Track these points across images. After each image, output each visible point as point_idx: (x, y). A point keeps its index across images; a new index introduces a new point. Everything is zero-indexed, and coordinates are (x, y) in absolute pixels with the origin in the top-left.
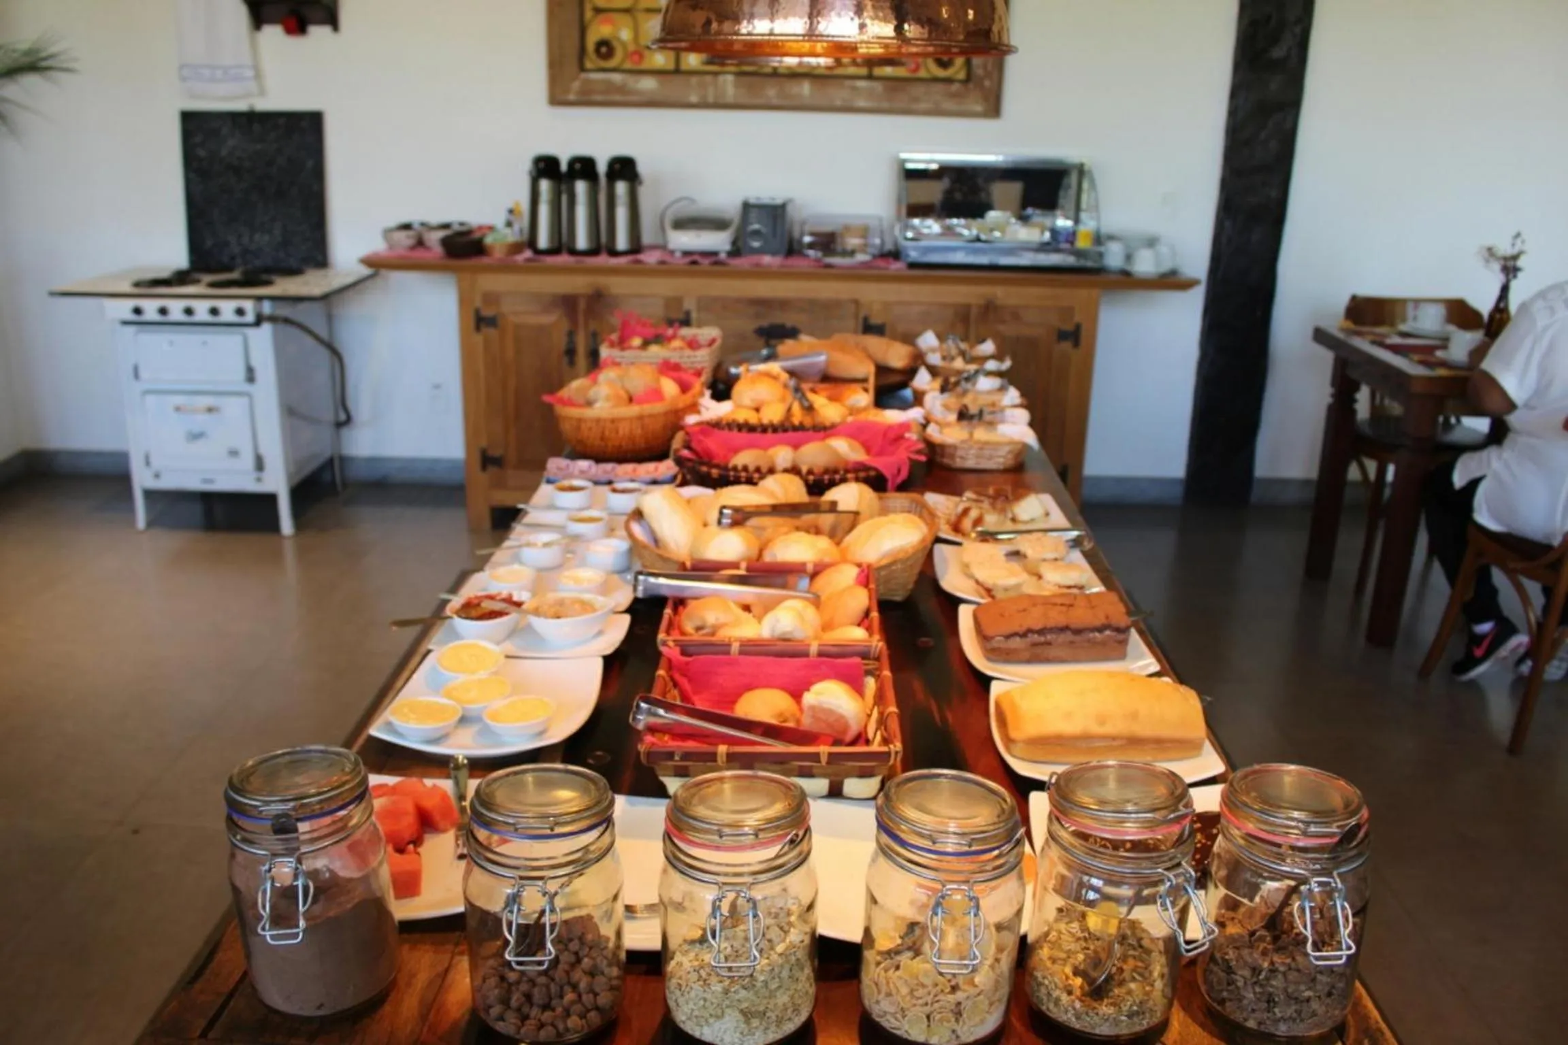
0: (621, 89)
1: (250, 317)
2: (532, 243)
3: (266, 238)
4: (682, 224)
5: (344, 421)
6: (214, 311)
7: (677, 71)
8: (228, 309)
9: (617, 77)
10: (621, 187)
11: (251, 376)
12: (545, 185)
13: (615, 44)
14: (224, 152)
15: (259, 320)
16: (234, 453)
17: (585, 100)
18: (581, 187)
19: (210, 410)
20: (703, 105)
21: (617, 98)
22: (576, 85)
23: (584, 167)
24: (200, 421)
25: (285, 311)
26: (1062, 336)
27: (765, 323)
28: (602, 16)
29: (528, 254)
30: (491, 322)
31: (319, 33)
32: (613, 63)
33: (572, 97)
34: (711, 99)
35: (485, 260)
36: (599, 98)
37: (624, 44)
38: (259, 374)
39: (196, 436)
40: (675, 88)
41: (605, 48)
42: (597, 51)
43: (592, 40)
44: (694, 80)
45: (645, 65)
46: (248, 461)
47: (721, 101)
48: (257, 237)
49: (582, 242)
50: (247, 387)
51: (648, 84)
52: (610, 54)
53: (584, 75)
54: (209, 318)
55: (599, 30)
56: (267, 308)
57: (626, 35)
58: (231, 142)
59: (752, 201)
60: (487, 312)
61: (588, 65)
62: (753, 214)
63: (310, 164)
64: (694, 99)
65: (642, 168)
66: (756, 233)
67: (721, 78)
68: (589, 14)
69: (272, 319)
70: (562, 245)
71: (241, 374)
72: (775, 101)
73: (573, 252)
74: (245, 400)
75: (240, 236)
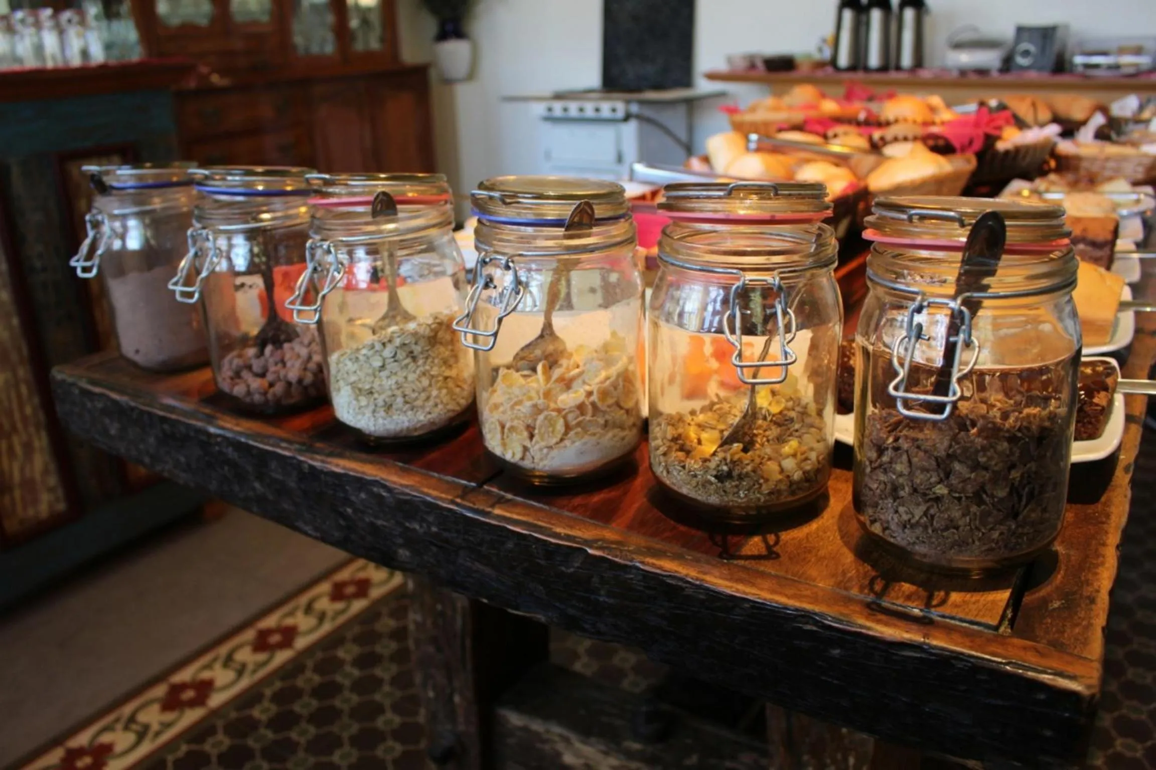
1: (620, 114)
2: (833, 62)
4: (958, 46)
6: (597, 110)
8: (606, 107)
10: (909, 14)
11: (620, 158)
12: (847, 14)
15: (627, 118)
18: (876, 14)
25: (648, 112)
29: (830, 70)
35: (793, 75)
38: (625, 158)
49: (874, 61)
50: (616, 167)
54: (593, 115)
62: (1026, 37)
66: (1026, 53)
69: (639, 117)
70: (858, 63)
71: (611, 156)
73: (866, 69)
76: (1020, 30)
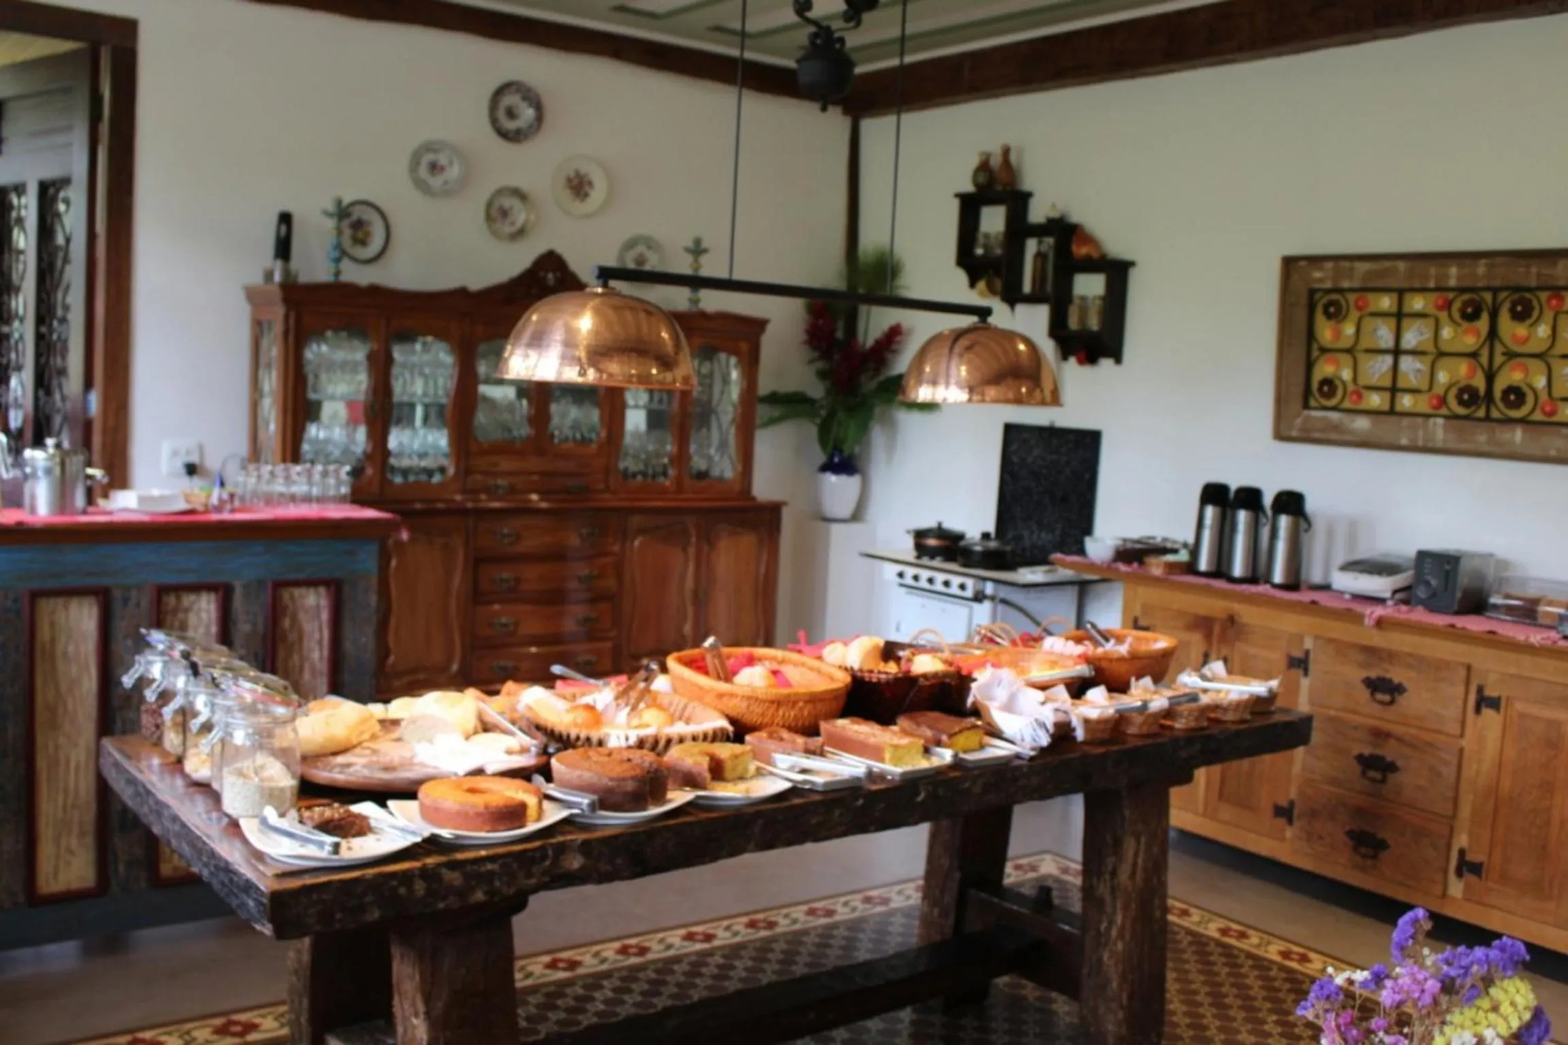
0: (1337, 428)
1: (969, 593)
2: (1192, 564)
3: (1050, 537)
4: (1352, 567)
7: (1392, 412)
9: (1334, 416)
10: (1284, 521)
12: (1210, 511)
13: (1337, 382)
14: (1030, 460)
17: (1306, 438)
18: (1242, 516)
20: (1413, 448)
21: (1333, 436)
22: (1298, 421)
23: (1250, 498)
25: (1004, 592)
27: (1373, 674)
28: (1328, 355)
31: (1106, 364)
32: (1333, 402)
33: (1294, 433)
34: (1420, 443)
36: (1317, 435)
37: (1344, 383)
40: (1388, 429)
41: (1329, 385)
42: (1320, 389)
43: (1317, 376)
44: (1406, 421)
45: (1363, 406)
47: (1430, 445)
48: (1043, 535)
49: (1238, 570)
51: (1362, 424)
52: (1331, 394)
53: (1306, 412)
55: (1325, 369)
56: (986, 587)
57: (1346, 374)
58: (1036, 452)
60: (1144, 622)
61: (1313, 403)
63: (1087, 476)
64: (1404, 441)
65: (1310, 506)
67: (1432, 421)
68: (1315, 353)
70: (1220, 570)
72: (1486, 448)
73: (1229, 578)
75: (1032, 532)
76: (1422, 555)
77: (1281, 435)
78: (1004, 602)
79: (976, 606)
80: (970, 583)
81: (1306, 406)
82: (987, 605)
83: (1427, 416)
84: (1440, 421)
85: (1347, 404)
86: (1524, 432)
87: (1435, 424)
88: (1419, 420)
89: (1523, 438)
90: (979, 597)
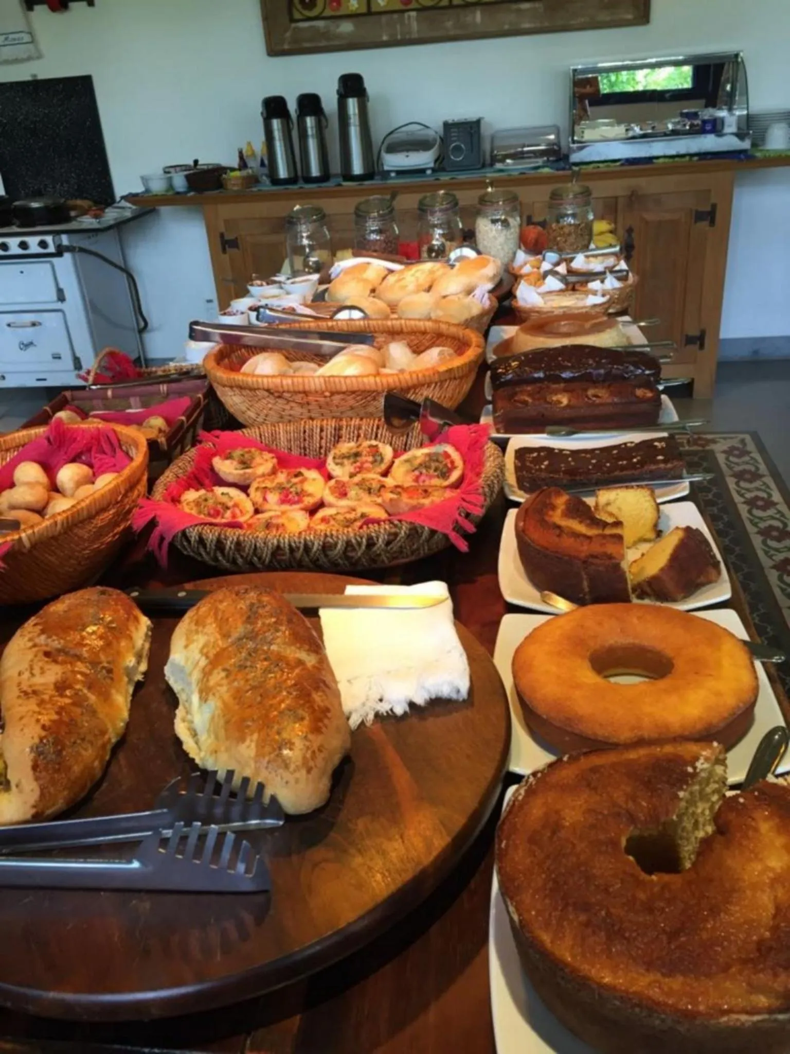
0: (326, 35)
1: (52, 249)
2: (271, 174)
4: (393, 148)
5: (143, 327)
6: (24, 245)
7: (370, 13)
8: (33, 242)
9: (320, 24)
11: (61, 297)
12: (275, 124)
16: (57, 357)
17: (299, 49)
19: (34, 324)
20: (394, 43)
21: (323, 43)
22: (288, 35)
24: (28, 334)
25: (80, 241)
26: (699, 216)
30: (234, 244)
31: (78, 7)
32: (315, 12)
33: (286, 47)
34: (399, 37)
36: (308, 45)
38: (67, 294)
39: (26, 346)
40: (369, 28)
42: (302, 1)
44: (384, 19)
45: (343, 11)
46: (68, 363)
47: (406, 38)
49: (314, 172)
50: (59, 305)
51: (346, 27)
52: (311, 6)
53: (294, 26)
54: (20, 251)
56: (65, 240)
58: (25, 109)
59: (450, 122)
60: (228, 237)
61: (297, 16)
62: (454, 133)
63: (88, 123)
66: (458, 149)
67: (406, 15)
69: (70, 249)
72: (452, 33)
74: (60, 314)
76: (447, 126)
77: (275, 50)
78: (82, 250)
79: (55, 260)
80: (49, 239)
81: (293, 20)
82: (67, 256)
83: (402, 12)
84: (413, 14)
85: (328, 12)
86: (482, 13)
87: (409, 17)
88: (395, 16)
89: (482, 18)
90: (60, 251)
